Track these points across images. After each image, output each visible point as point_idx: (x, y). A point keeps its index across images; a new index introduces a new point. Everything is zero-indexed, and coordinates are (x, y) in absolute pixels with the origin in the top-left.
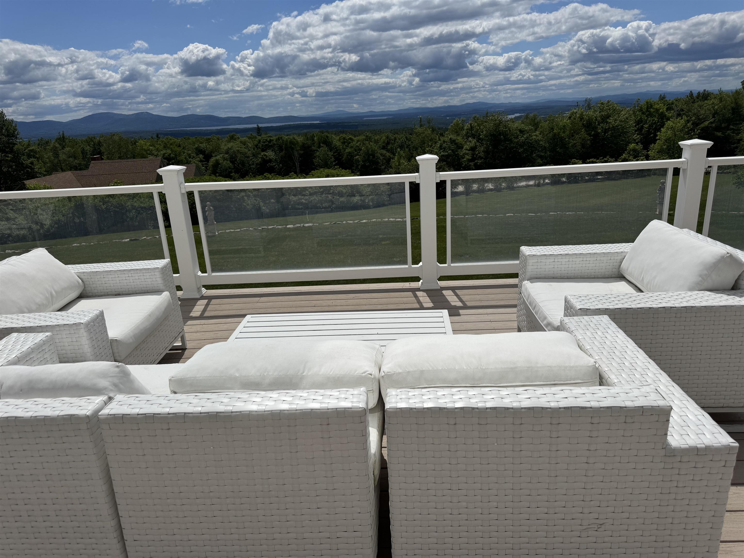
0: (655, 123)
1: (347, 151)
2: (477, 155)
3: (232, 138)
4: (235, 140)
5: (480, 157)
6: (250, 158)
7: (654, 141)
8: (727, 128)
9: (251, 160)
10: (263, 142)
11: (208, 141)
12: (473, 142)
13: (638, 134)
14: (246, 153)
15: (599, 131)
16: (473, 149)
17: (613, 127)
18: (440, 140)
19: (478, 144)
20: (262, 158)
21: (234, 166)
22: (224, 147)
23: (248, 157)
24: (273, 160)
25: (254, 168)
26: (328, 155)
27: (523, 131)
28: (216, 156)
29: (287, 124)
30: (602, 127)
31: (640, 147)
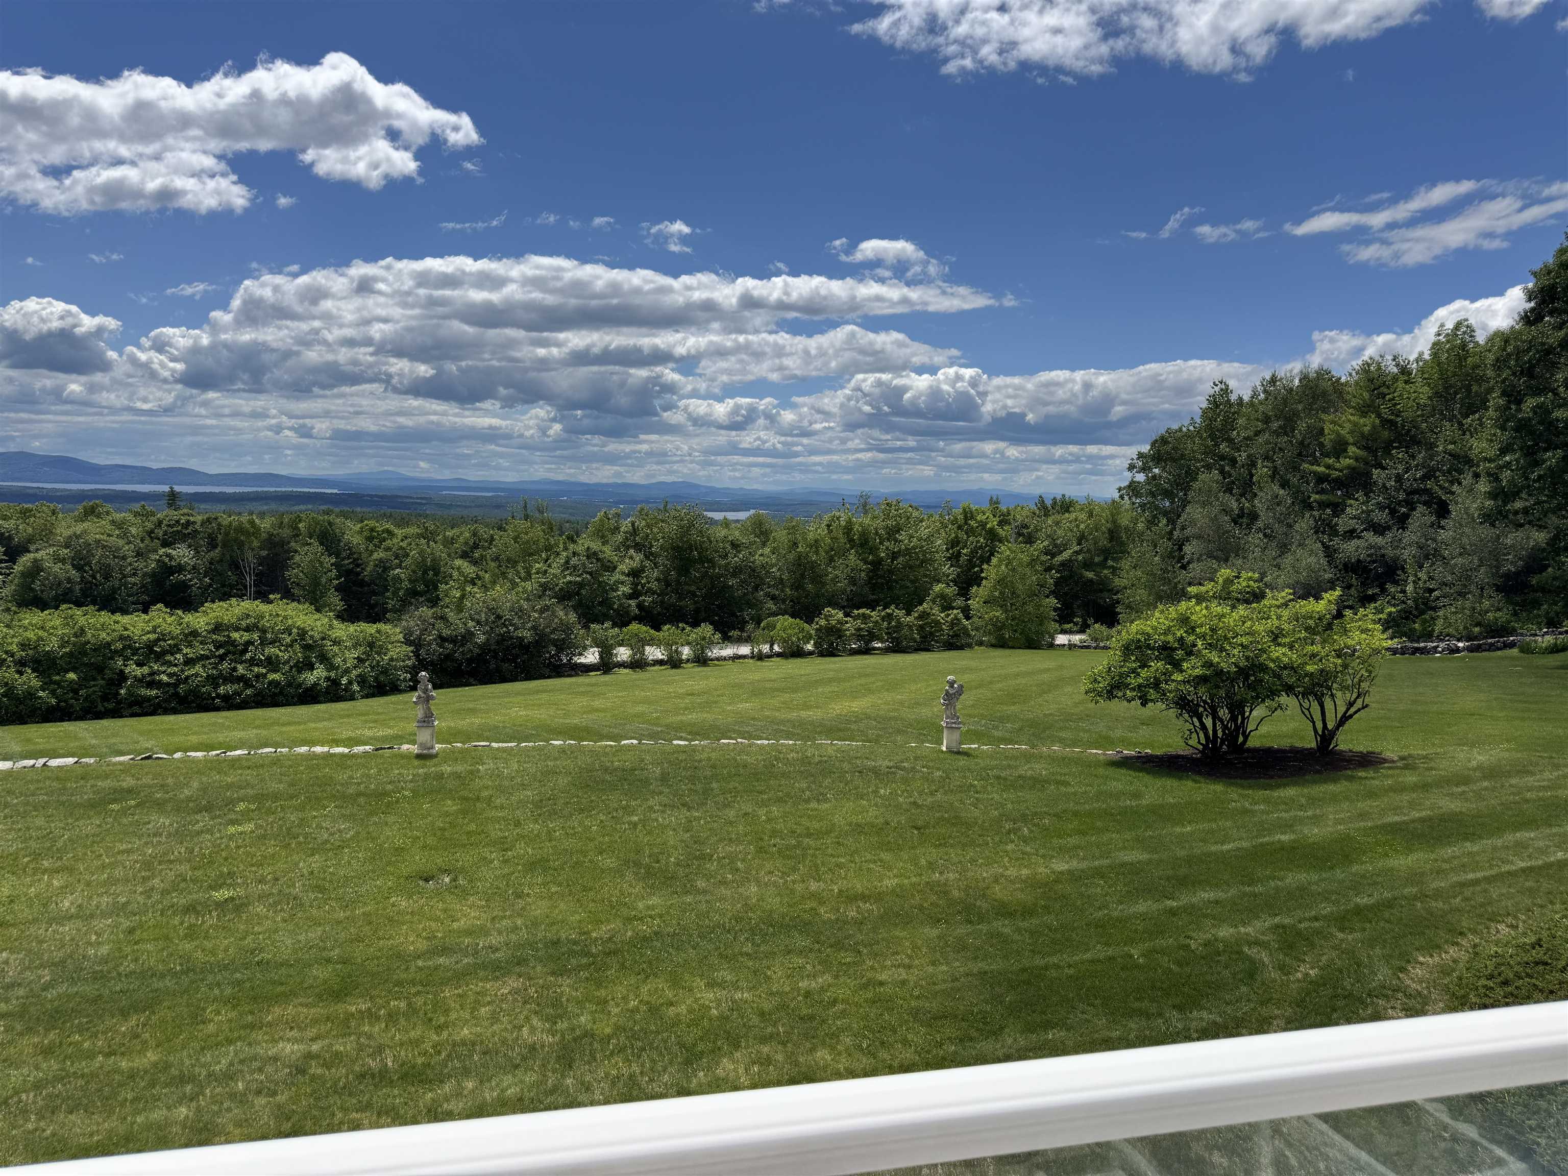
0: (981, 547)
1: (375, 556)
2: (643, 586)
3: (91, 512)
4: (98, 516)
5: (650, 589)
6: (129, 560)
7: (977, 580)
8: (1103, 565)
9: (130, 564)
10: (169, 526)
11: (25, 514)
12: (635, 559)
13: (952, 566)
14: (119, 549)
15: (883, 555)
16: (635, 573)
17: (907, 549)
18: (566, 549)
19: (647, 563)
20: (158, 561)
21: (82, 577)
22: (65, 528)
23: (124, 558)
24: (189, 568)
25: (134, 584)
26: (321, 563)
27: (738, 546)
28: (37, 550)
29: (260, 489)
30: (887, 548)
31: (952, 590)
